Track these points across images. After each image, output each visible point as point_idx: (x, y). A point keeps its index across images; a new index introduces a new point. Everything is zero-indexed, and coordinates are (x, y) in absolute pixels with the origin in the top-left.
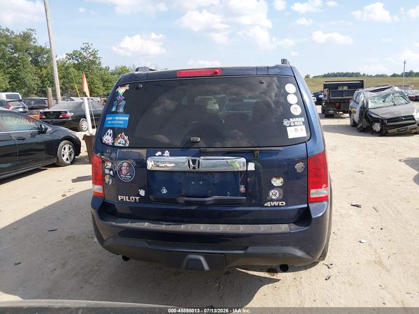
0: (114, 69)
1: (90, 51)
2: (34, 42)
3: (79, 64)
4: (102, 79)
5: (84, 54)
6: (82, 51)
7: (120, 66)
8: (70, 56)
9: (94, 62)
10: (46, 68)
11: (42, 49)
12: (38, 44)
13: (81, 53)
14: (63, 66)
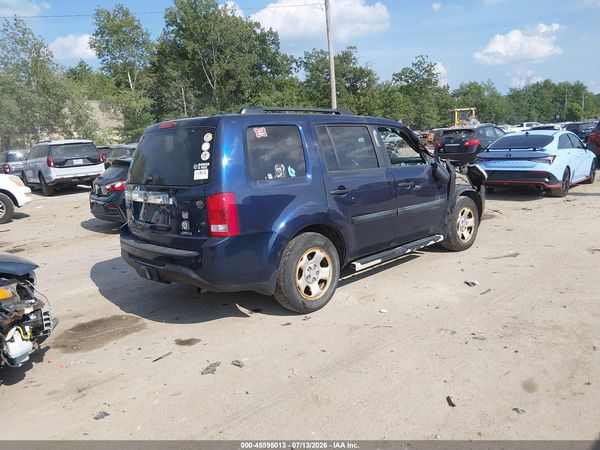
0: (458, 88)
1: (425, 66)
2: (354, 64)
3: (409, 86)
4: (438, 104)
5: (418, 72)
6: (414, 69)
7: (467, 82)
8: (398, 77)
9: (428, 82)
10: (365, 95)
11: (362, 71)
12: (358, 66)
13: (412, 71)
14: (386, 91)
